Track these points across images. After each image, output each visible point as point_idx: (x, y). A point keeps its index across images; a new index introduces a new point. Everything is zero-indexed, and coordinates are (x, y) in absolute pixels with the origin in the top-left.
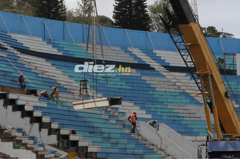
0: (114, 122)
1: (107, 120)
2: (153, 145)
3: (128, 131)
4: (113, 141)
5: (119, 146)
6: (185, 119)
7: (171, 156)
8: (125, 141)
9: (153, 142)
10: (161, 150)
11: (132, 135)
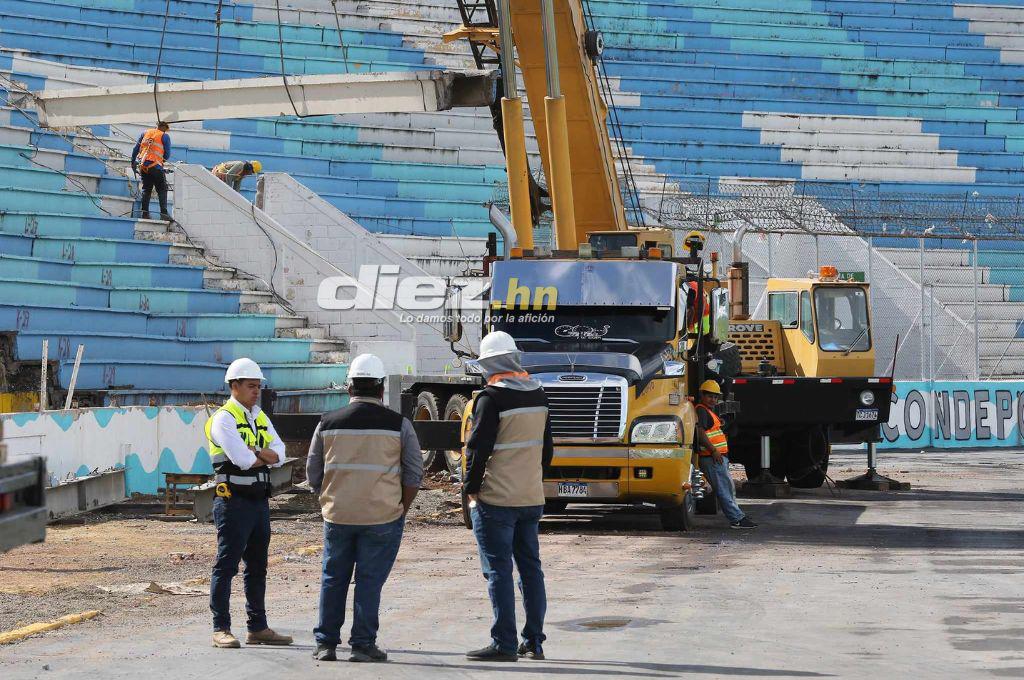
0: (58, 163)
1: (21, 152)
2: (235, 274)
3: (118, 208)
4: (53, 251)
5: (79, 276)
6: (386, 154)
7: (319, 326)
8: (109, 253)
9: (235, 258)
10: (273, 297)
11: (141, 225)
